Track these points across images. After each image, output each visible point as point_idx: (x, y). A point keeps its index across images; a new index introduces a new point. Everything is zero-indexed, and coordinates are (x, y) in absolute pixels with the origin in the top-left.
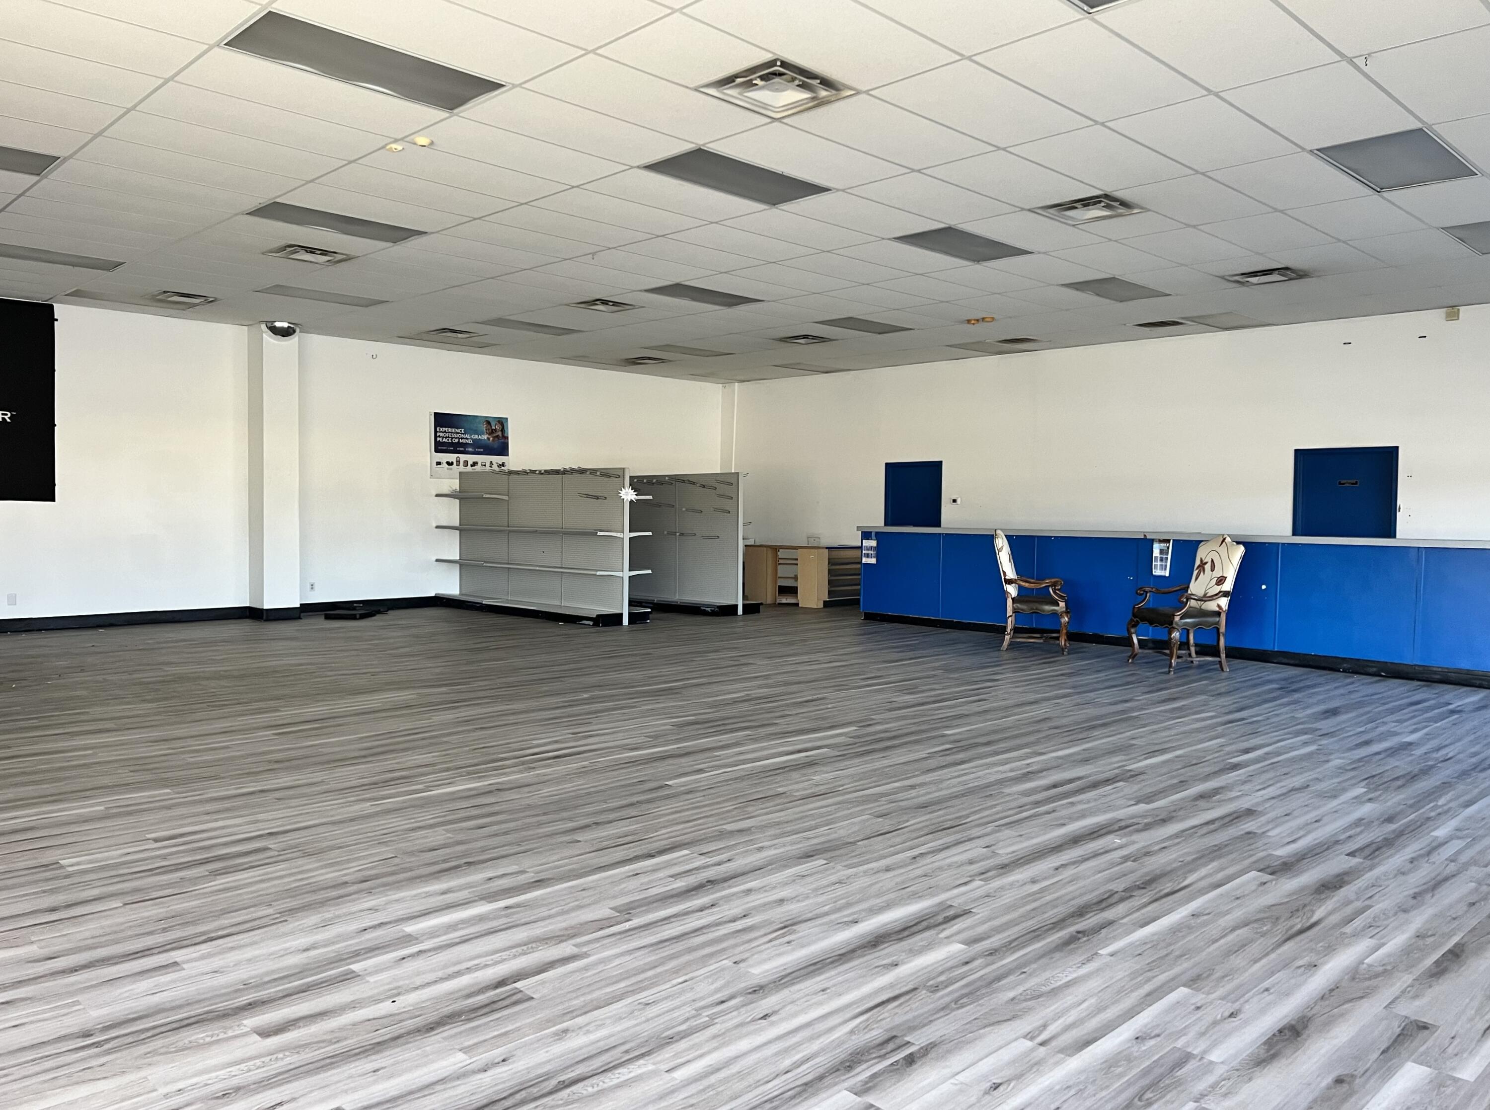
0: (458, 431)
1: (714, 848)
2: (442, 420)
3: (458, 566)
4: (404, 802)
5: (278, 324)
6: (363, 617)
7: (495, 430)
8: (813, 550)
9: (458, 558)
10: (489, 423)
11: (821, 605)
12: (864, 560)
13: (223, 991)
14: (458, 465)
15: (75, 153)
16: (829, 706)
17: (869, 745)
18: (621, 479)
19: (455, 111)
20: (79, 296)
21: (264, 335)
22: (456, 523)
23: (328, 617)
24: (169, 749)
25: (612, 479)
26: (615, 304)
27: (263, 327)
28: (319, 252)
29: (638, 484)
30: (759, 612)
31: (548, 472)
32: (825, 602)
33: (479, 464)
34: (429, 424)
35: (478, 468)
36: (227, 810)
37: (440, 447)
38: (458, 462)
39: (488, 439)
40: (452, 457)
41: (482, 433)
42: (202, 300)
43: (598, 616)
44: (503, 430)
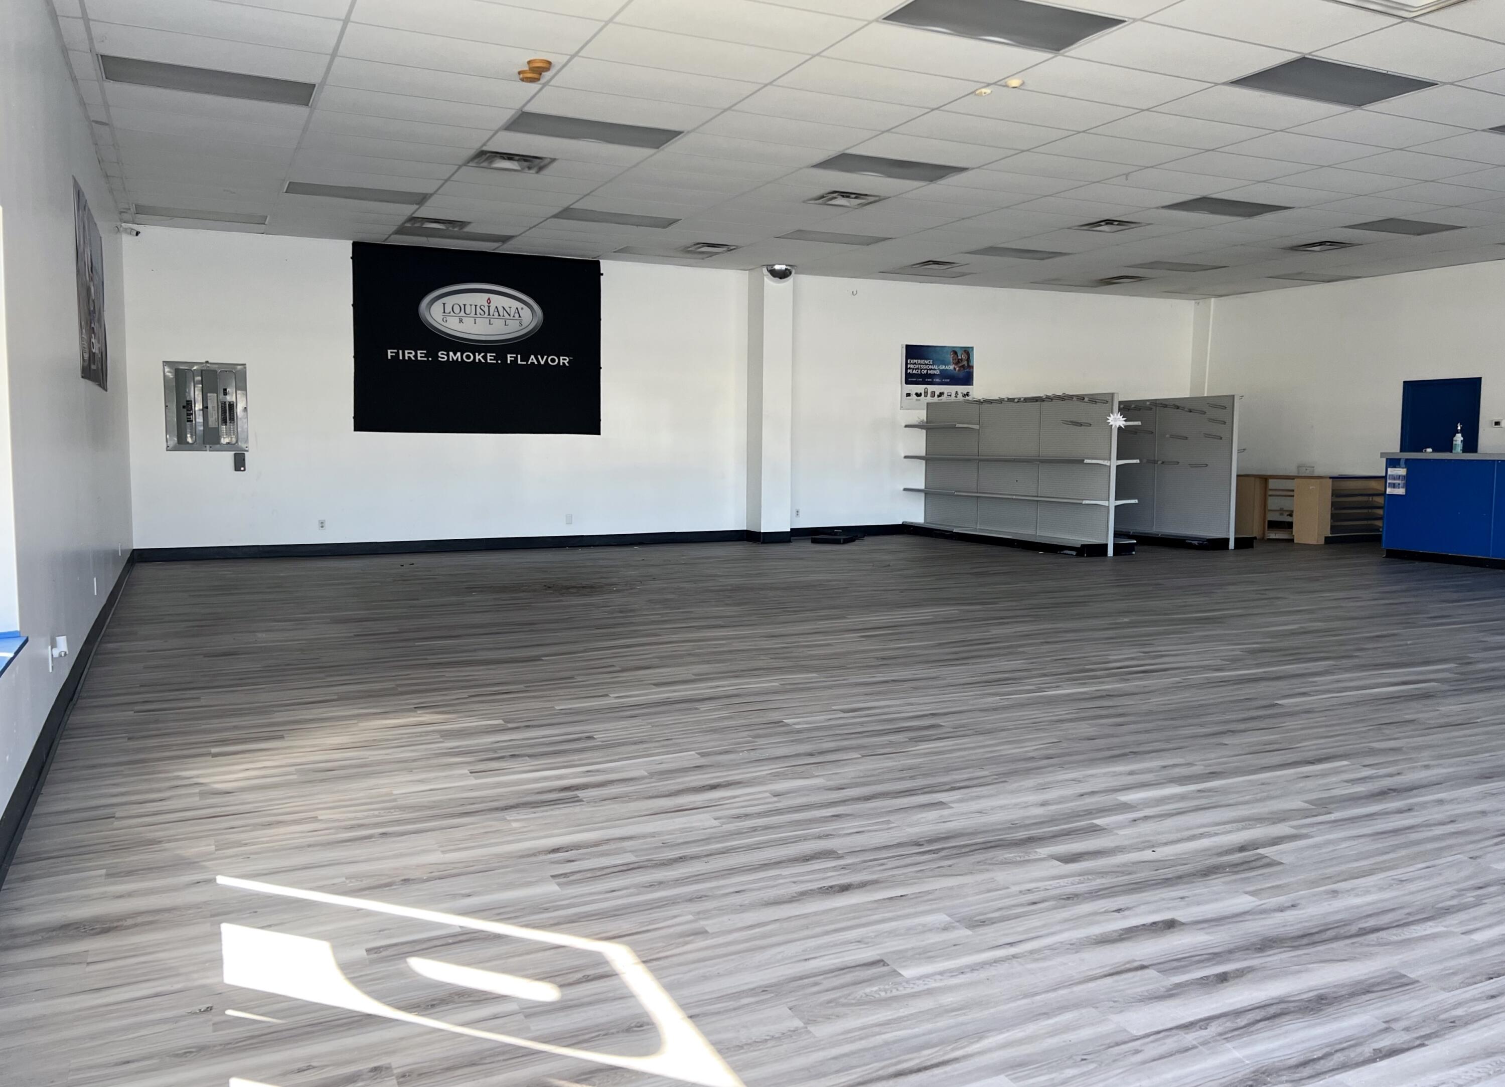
0: (927, 362)
1: (1376, 762)
2: (913, 352)
3: (923, 495)
4: (1028, 699)
5: (777, 267)
6: (846, 542)
7: (961, 360)
8: (1313, 480)
9: (922, 487)
10: (955, 353)
11: (1322, 542)
12: (1389, 491)
13: (999, 827)
14: (926, 396)
15: (698, 128)
16: (1409, 642)
17: (1482, 682)
18: (1109, 405)
19: (1061, 52)
20: (625, 252)
21: (765, 278)
22: (923, 453)
23: (814, 541)
24: (783, 643)
25: (1098, 404)
26: (1121, 223)
27: (765, 270)
28: (853, 196)
29: (1127, 409)
30: (1252, 547)
31: (1027, 400)
32: (1326, 538)
33: (945, 395)
34: (901, 354)
35: (944, 398)
36: (879, 693)
37: (910, 379)
38: (926, 393)
39: (955, 369)
40: (920, 388)
41: (948, 364)
42: (725, 249)
43: (1082, 545)
44: (968, 359)
